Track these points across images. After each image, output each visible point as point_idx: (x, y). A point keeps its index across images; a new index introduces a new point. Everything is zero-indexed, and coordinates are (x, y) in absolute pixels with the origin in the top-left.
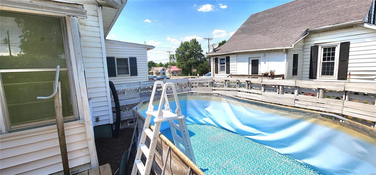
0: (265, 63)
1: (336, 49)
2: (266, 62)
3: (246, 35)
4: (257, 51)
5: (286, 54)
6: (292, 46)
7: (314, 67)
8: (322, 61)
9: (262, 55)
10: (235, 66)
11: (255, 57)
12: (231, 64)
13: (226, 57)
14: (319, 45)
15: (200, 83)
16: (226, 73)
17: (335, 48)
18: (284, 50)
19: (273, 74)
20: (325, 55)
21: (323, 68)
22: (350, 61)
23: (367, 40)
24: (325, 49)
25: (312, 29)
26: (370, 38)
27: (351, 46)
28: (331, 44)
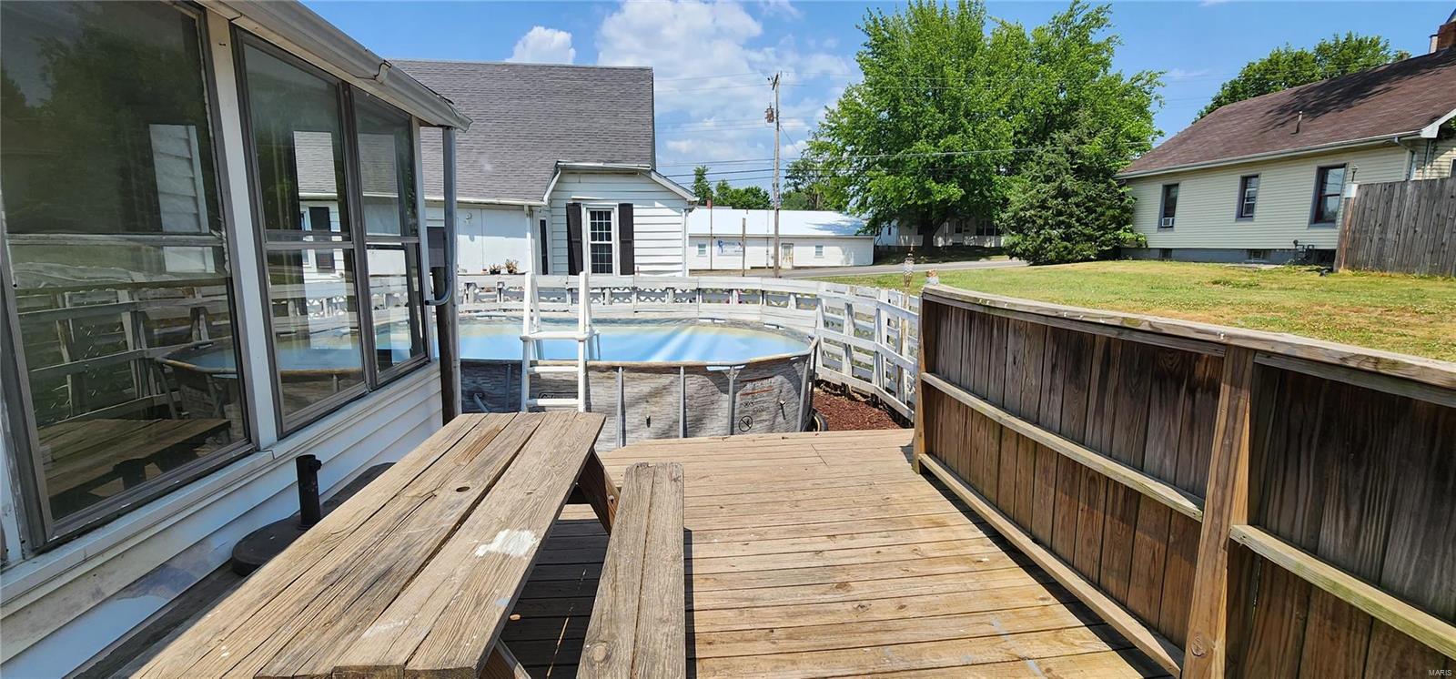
0: (472, 239)
1: (612, 215)
2: (476, 237)
5: (528, 219)
6: (542, 201)
7: (576, 254)
8: (590, 242)
9: (462, 216)
11: (437, 218)
13: (310, 208)
14: (582, 202)
17: (610, 213)
18: (526, 208)
19: (514, 270)
20: (593, 226)
21: (593, 256)
22: (636, 244)
23: (657, 204)
24: (593, 215)
25: (565, 162)
26: (659, 200)
27: (636, 212)
28: (601, 205)
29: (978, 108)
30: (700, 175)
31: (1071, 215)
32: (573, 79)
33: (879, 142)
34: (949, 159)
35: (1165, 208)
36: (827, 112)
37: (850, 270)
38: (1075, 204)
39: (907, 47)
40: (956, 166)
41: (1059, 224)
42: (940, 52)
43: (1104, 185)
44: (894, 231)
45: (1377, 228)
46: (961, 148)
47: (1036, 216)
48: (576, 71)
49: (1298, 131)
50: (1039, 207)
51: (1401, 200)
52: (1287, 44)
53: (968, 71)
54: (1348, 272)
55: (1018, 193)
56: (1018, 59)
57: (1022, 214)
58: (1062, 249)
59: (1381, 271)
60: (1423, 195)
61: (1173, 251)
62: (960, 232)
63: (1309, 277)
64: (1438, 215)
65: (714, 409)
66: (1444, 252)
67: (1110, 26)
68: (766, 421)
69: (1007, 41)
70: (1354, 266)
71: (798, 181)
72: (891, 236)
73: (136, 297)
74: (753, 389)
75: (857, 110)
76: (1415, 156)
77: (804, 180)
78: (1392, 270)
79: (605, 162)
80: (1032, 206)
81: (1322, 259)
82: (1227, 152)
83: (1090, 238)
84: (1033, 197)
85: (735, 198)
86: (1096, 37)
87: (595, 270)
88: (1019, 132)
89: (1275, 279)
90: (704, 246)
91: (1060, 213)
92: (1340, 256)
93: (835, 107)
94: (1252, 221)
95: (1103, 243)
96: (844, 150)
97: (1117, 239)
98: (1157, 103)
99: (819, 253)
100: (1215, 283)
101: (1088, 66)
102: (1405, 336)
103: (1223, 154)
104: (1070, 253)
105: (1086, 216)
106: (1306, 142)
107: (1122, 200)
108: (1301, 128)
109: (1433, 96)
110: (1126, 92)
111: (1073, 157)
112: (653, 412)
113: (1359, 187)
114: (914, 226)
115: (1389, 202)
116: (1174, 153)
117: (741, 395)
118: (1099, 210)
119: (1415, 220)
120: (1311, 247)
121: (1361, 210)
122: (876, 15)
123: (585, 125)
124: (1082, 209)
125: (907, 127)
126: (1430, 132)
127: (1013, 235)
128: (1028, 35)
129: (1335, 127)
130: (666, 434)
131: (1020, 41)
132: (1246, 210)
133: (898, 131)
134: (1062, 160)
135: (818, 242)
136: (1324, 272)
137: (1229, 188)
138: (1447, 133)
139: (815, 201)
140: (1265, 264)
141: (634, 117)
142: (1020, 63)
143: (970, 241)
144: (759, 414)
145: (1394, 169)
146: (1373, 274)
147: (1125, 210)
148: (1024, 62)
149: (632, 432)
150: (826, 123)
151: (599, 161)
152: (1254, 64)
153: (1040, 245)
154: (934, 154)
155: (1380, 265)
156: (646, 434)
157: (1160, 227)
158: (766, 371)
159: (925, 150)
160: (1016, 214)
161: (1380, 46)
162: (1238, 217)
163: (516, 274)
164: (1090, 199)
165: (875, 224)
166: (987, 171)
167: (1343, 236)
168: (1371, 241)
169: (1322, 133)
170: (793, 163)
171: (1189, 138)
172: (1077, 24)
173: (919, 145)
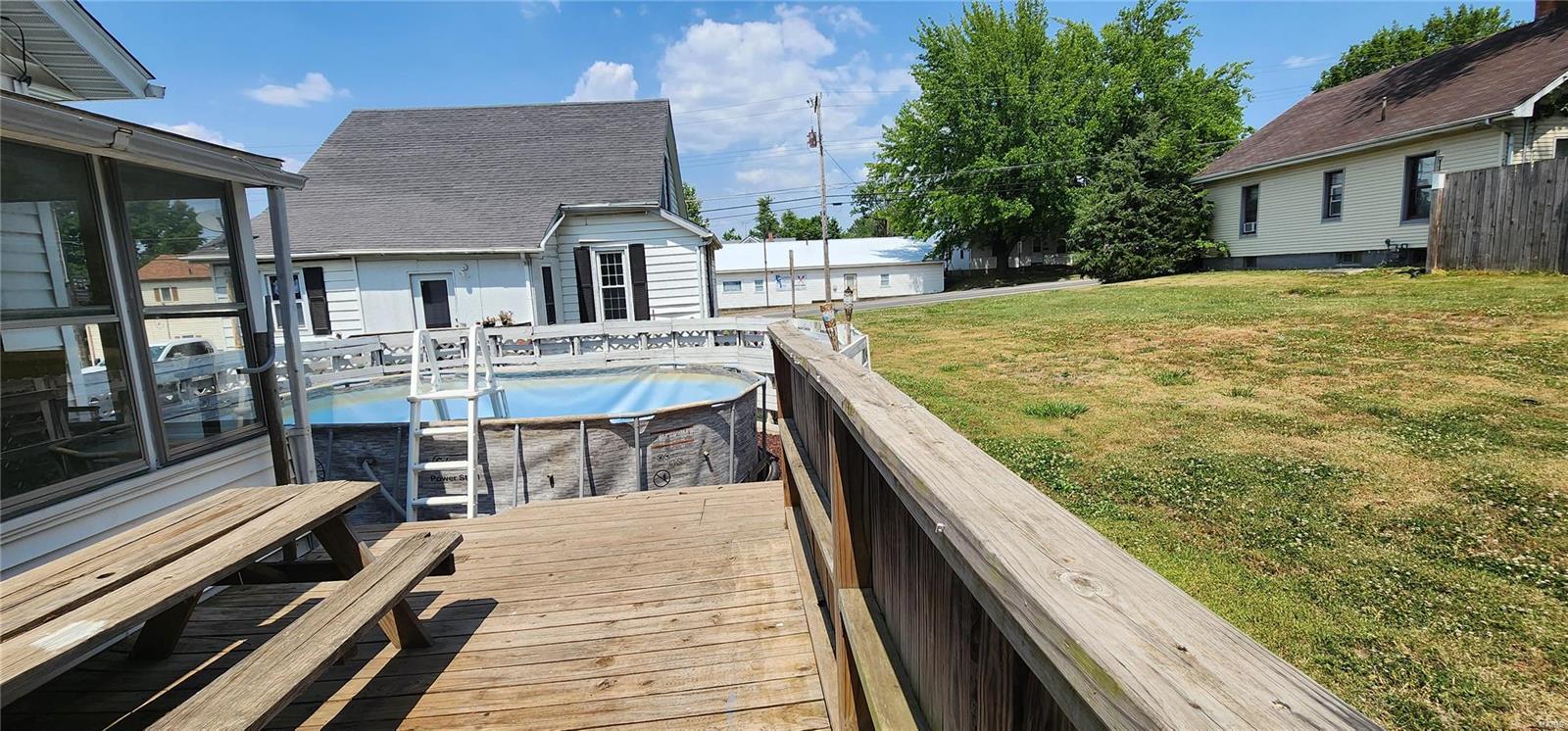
0: (470, 292)
1: (623, 257)
2: (473, 289)
3: (360, 189)
4: (441, 254)
5: (526, 268)
6: (539, 247)
7: (587, 301)
8: (602, 287)
9: (457, 268)
10: (356, 305)
11: (432, 272)
12: (330, 297)
13: (304, 269)
14: (590, 246)
15: (338, 357)
16: (312, 333)
17: (620, 255)
18: (523, 256)
19: (508, 322)
20: (604, 270)
21: (605, 301)
22: (650, 286)
23: (670, 243)
24: (603, 258)
25: (570, 204)
26: (672, 239)
27: (647, 252)
28: (612, 247)
29: (1046, 116)
30: (764, 205)
31: (1143, 226)
32: (585, 117)
33: (943, 159)
34: (1016, 173)
35: (1246, 212)
36: (885, 132)
37: (918, 298)
38: (1146, 213)
39: (964, 55)
40: (1025, 180)
41: (1131, 237)
42: (1001, 59)
43: (1177, 191)
44: (966, 254)
45: (1470, 220)
46: (1028, 158)
47: (1104, 229)
48: (589, 108)
49: (1383, 119)
50: (1107, 219)
51: (1494, 188)
52: (1395, 22)
53: (1033, 78)
54: (1442, 272)
55: (1086, 207)
56: (1087, 61)
57: (1089, 227)
58: (1134, 264)
59: (1477, 269)
60: (1517, 182)
61: (1258, 259)
62: (1039, 251)
63: (1399, 278)
64: (1535, 203)
65: (623, 464)
66: (1544, 243)
67: (1186, 17)
68: (687, 474)
69: (1073, 41)
70: (1448, 266)
71: (865, 206)
72: (962, 259)
73: (52, 383)
74: (667, 441)
75: (915, 127)
76: (1511, 138)
77: (872, 205)
78: (1489, 267)
79: (611, 202)
80: (1100, 219)
81: (1412, 259)
82: (1308, 147)
83: (1165, 250)
84: (1100, 209)
85: (801, 228)
86: (1172, 29)
87: (608, 316)
88: (1092, 139)
89: (1359, 284)
90: (762, 282)
91: (1131, 225)
92: (1433, 254)
93: (892, 125)
94: (1340, 221)
95: (1181, 254)
96: (904, 170)
97: (1195, 249)
98: (1246, 96)
99: (885, 283)
100: (1292, 292)
101: (1163, 62)
102: (1458, 343)
103: (1302, 149)
104: (1144, 267)
105: (1160, 226)
106: (1392, 131)
107: (1199, 207)
108: (1386, 115)
109: (1530, 70)
110: (1210, 88)
111: (1143, 163)
112: (555, 471)
113: (1447, 177)
114: (986, 248)
115: (1481, 191)
116: (1253, 151)
117: (652, 448)
118: (1174, 218)
119: (1511, 209)
120: (1404, 247)
121: (1451, 201)
122: (929, 25)
123: (593, 164)
124: (1155, 218)
125: (969, 141)
126: (1525, 110)
127: (1081, 252)
128: (1097, 34)
129: (1423, 112)
130: (571, 493)
131: (1089, 42)
132: (1332, 209)
133: (961, 147)
134: (1130, 166)
135: (883, 270)
136: (1415, 273)
137: (1312, 186)
138: (1546, 111)
139: (885, 227)
140: (1355, 267)
141: (645, 152)
142: (1089, 64)
143: (1050, 259)
144: (677, 467)
145: (1488, 154)
146: (1469, 272)
147: (1203, 217)
148: (1094, 63)
149: (535, 493)
150: (885, 143)
151: (604, 202)
152: (1357, 47)
153: (1111, 260)
154: (998, 169)
155: (1476, 262)
156: (549, 495)
157: (1242, 233)
158: (681, 420)
159: (989, 165)
160: (1084, 228)
161: (1499, 17)
162: (1324, 218)
163: (511, 325)
164: (1161, 206)
165: (944, 247)
166: (1057, 184)
167: (1433, 233)
168: (1464, 236)
169: (1409, 119)
170: (858, 187)
171: (1270, 134)
172: (1148, 18)
173: (982, 160)
